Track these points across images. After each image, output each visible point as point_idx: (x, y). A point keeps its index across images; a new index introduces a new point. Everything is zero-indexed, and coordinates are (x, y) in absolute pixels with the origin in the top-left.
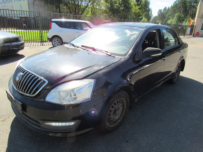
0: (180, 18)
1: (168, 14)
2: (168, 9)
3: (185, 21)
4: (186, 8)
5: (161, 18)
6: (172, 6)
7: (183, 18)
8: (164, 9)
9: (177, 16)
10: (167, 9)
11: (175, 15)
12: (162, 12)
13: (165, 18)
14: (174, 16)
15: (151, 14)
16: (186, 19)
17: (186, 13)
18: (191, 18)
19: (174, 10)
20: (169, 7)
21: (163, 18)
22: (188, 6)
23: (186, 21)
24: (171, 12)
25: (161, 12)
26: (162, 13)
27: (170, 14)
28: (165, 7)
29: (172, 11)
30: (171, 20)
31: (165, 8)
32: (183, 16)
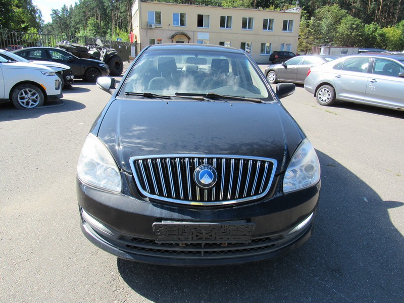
0: (98, 27)
1: (72, 19)
2: (71, 9)
3: (109, 35)
4: (105, 10)
5: (60, 27)
6: (76, 3)
7: (104, 28)
8: (63, 9)
9: (93, 24)
10: (69, 10)
11: (89, 22)
12: (60, 14)
13: (70, 28)
14: (86, 24)
15: (41, 20)
16: (109, 30)
17: (105, 19)
18: (118, 28)
19: (84, 12)
20: (71, 6)
21: (66, 28)
22: (107, 7)
23: (111, 35)
24: (79, 16)
25: (57, 15)
26: (60, 17)
27: (78, 21)
28: (65, 6)
29: (81, 14)
30: (82, 32)
31: (63, 7)
32: (102, 24)
